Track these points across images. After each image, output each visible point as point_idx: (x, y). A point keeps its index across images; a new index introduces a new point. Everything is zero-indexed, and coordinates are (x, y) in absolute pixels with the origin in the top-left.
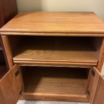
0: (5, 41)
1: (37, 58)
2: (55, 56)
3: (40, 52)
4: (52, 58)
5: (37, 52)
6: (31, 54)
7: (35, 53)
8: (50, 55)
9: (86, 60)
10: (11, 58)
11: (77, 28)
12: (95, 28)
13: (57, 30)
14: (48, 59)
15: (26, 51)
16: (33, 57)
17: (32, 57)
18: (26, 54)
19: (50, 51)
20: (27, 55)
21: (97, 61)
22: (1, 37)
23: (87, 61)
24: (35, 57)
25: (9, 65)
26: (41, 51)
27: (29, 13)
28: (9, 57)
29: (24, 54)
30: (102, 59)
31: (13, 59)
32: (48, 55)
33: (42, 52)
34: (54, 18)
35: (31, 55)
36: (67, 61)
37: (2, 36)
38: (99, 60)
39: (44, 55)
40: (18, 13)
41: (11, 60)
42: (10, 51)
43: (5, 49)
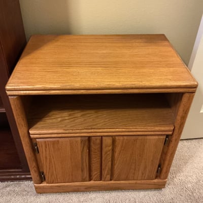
1: (71, 127)
2: (102, 121)
3: (76, 115)
4: (98, 125)
5: (70, 115)
6: (59, 119)
7: (67, 118)
8: (93, 120)
9: (154, 126)
10: (25, 131)
11: (140, 79)
13: (108, 85)
14: (91, 129)
16: (65, 126)
17: (63, 126)
18: (51, 121)
19: (92, 112)
20: (52, 123)
21: (173, 128)
22: (8, 98)
23: (157, 128)
24: (68, 126)
25: (23, 143)
26: (76, 111)
28: (22, 130)
29: (48, 121)
30: (181, 125)
31: (29, 133)
32: (91, 120)
33: (78, 114)
34: (98, 53)
35: (61, 121)
36: (124, 130)
37: (10, 97)
38: (176, 126)
39: (82, 119)
41: (26, 134)
42: (23, 120)
43: (16, 117)
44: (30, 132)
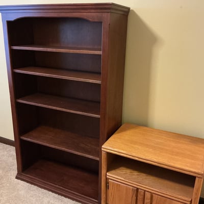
0: (104, 156)
2: (148, 181)
3: (134, 173)
5: (131, 172)
7: (128, 173)
8: (143, 179)
9: (178, 195)
12: (188, 165)
15: (121, 168)
17: (125, 176)
19: (144, 175)
21: (190, 200)
23: (180, 197)
24: (127, 178)
27: (133, 128)
28: (104, 171)
32: (141, 179)
33: (136, 173)
35: (124, 174)
37: (102, 151)
39: (136, 177)
40: (121, 125)
44: (107, 174)
